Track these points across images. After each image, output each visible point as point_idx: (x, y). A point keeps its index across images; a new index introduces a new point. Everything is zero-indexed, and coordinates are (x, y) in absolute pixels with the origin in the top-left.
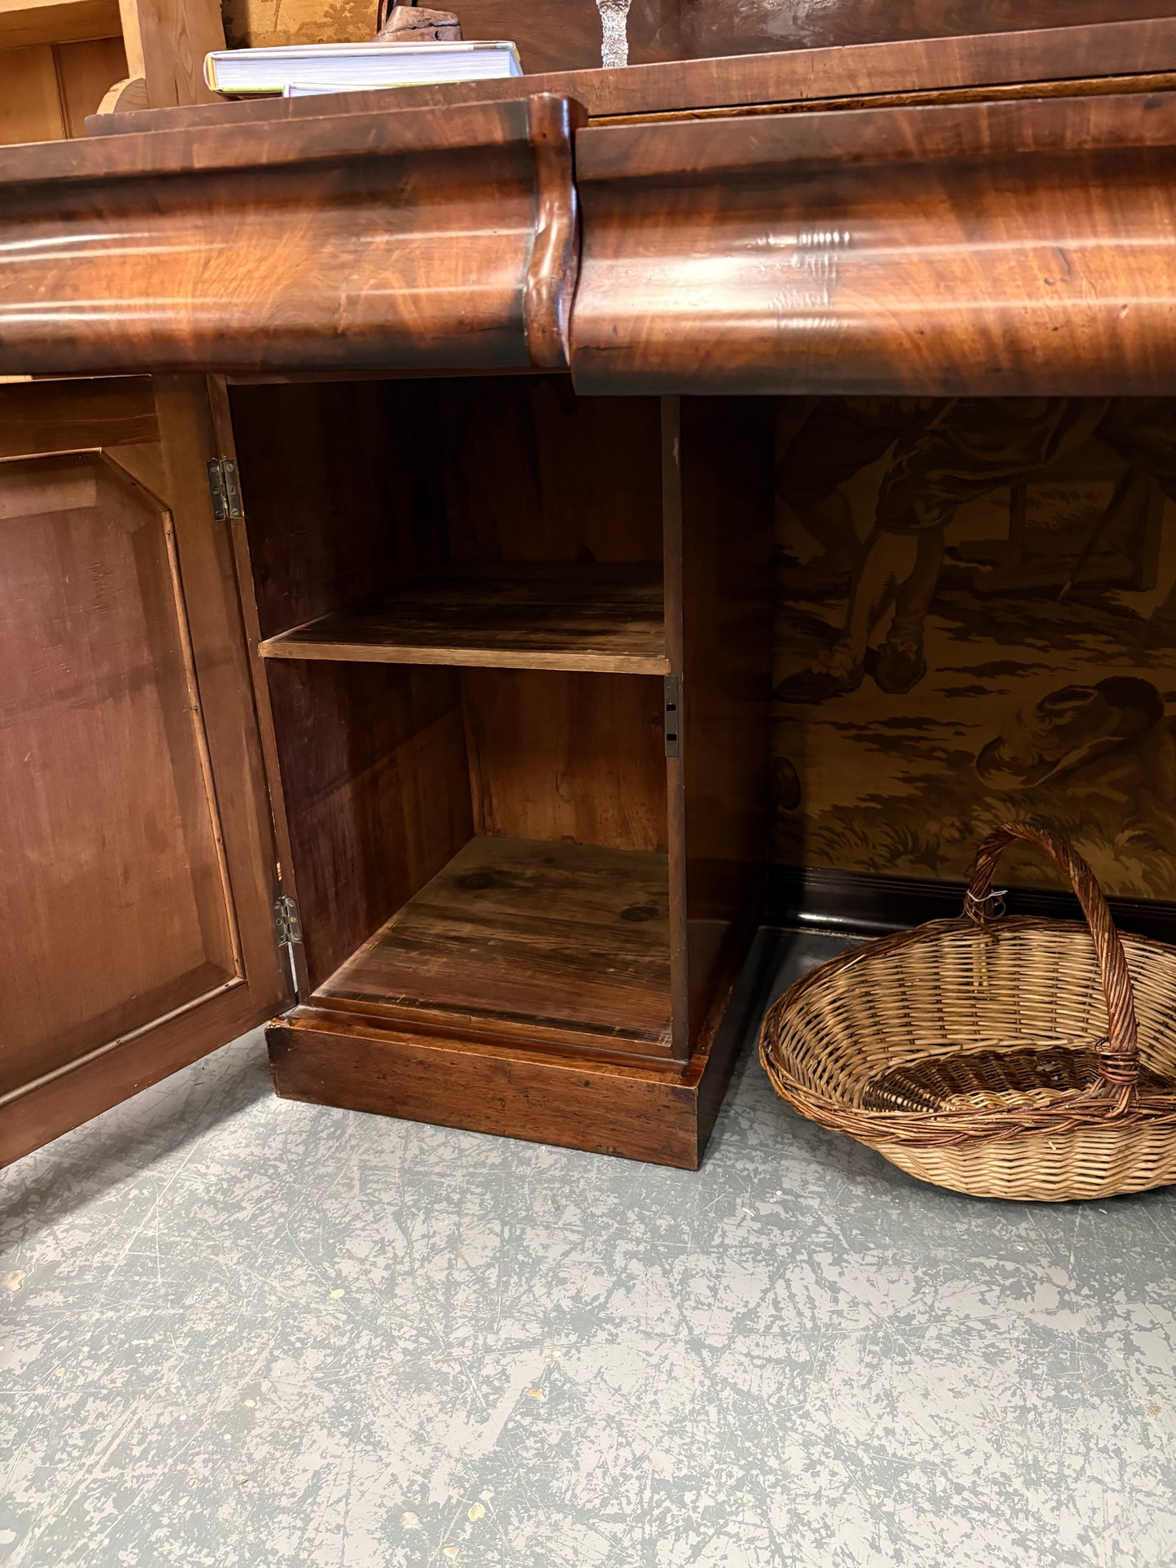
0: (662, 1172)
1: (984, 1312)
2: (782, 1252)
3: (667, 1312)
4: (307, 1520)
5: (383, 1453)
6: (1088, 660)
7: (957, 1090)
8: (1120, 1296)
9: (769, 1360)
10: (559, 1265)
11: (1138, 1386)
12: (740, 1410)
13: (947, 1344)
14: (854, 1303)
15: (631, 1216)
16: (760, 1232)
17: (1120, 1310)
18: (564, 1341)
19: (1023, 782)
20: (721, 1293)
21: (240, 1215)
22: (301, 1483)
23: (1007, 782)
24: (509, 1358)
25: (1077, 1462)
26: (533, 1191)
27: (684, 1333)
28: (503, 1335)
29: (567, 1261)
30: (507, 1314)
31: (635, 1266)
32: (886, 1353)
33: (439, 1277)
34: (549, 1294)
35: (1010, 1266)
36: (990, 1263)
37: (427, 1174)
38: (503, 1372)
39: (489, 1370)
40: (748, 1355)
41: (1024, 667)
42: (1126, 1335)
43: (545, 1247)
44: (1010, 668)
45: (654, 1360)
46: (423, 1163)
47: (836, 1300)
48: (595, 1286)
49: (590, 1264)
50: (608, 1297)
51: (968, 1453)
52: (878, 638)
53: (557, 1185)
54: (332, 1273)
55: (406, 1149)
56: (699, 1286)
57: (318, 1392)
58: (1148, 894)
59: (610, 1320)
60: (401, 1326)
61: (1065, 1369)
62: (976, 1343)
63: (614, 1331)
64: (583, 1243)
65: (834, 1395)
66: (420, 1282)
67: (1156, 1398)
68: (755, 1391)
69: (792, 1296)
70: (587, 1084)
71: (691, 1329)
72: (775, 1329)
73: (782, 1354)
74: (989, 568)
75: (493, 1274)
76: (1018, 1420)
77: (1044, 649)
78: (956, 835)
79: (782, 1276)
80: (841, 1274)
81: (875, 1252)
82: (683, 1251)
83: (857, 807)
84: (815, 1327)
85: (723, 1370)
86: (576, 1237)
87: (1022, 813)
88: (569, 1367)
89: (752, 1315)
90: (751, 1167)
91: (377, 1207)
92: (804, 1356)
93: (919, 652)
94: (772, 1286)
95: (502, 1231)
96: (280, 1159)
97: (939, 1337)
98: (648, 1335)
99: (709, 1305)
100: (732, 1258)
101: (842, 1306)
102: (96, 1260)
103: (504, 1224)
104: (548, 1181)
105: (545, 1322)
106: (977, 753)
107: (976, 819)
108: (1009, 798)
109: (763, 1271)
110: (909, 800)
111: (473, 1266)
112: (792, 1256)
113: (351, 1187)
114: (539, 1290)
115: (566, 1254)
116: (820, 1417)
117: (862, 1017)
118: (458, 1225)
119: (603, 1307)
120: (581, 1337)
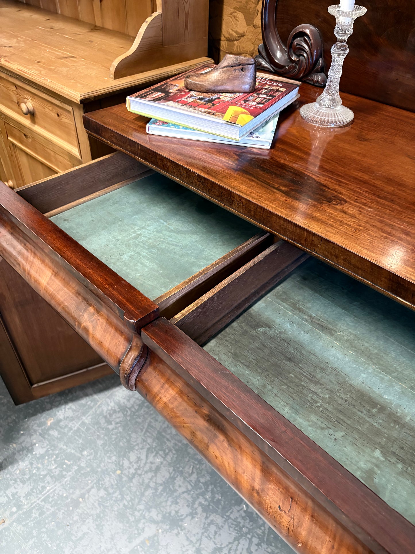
2: (245, 530)
3: (198, 533)
4: (75, 547)
5: (102, 537)
10: (179, 496)
15: (210, 488)
16: (243, 518)
18: (165, 527)
20: (217, 536)
21: (110, 427)
22: (80, 534)
24: (147, 524)
26: (189, 461)
27: (198, 544)
28: (151, 514)
29: (183, 496)
30: (156, 507)
31: (200, 509)
33: (146, 481)
34: (171, 506)
38: (144, 528)
39: (141, 525)
43: (180, 486)
48: (184, 511)
49: (188, 501)
50: (185, 517)
53: (196, 463)
54: (121, 463)
56: (213, 528)
57: (97, 506)
59: (181, 526)
60: (128, 494)
63: (180, 531)
64: (190, 491)
66: (141, 480)
69: (236, 550)
71: (200, 544)
75: (160, 489)
79: (238, 540)
80: (256, 550)
81: (273, 548)
82: (216, 512)
86: (190, 487)
88: (161, 538)
91: (145, 443)
94: (233, 542)
95: (172, 473)
96: (130, 409)
98: (188, 539)
99: (211, 538)
100: (228, 524)
102: (70, 424)
103: (174, 470)
105: (164, 516)
109: (234, 535)
111: (157, 482)
112: (247, 533)
113: (142, 430)
114: (169, 503)
118: (162, 463)
119: (182, 520)
120: (170, 528)
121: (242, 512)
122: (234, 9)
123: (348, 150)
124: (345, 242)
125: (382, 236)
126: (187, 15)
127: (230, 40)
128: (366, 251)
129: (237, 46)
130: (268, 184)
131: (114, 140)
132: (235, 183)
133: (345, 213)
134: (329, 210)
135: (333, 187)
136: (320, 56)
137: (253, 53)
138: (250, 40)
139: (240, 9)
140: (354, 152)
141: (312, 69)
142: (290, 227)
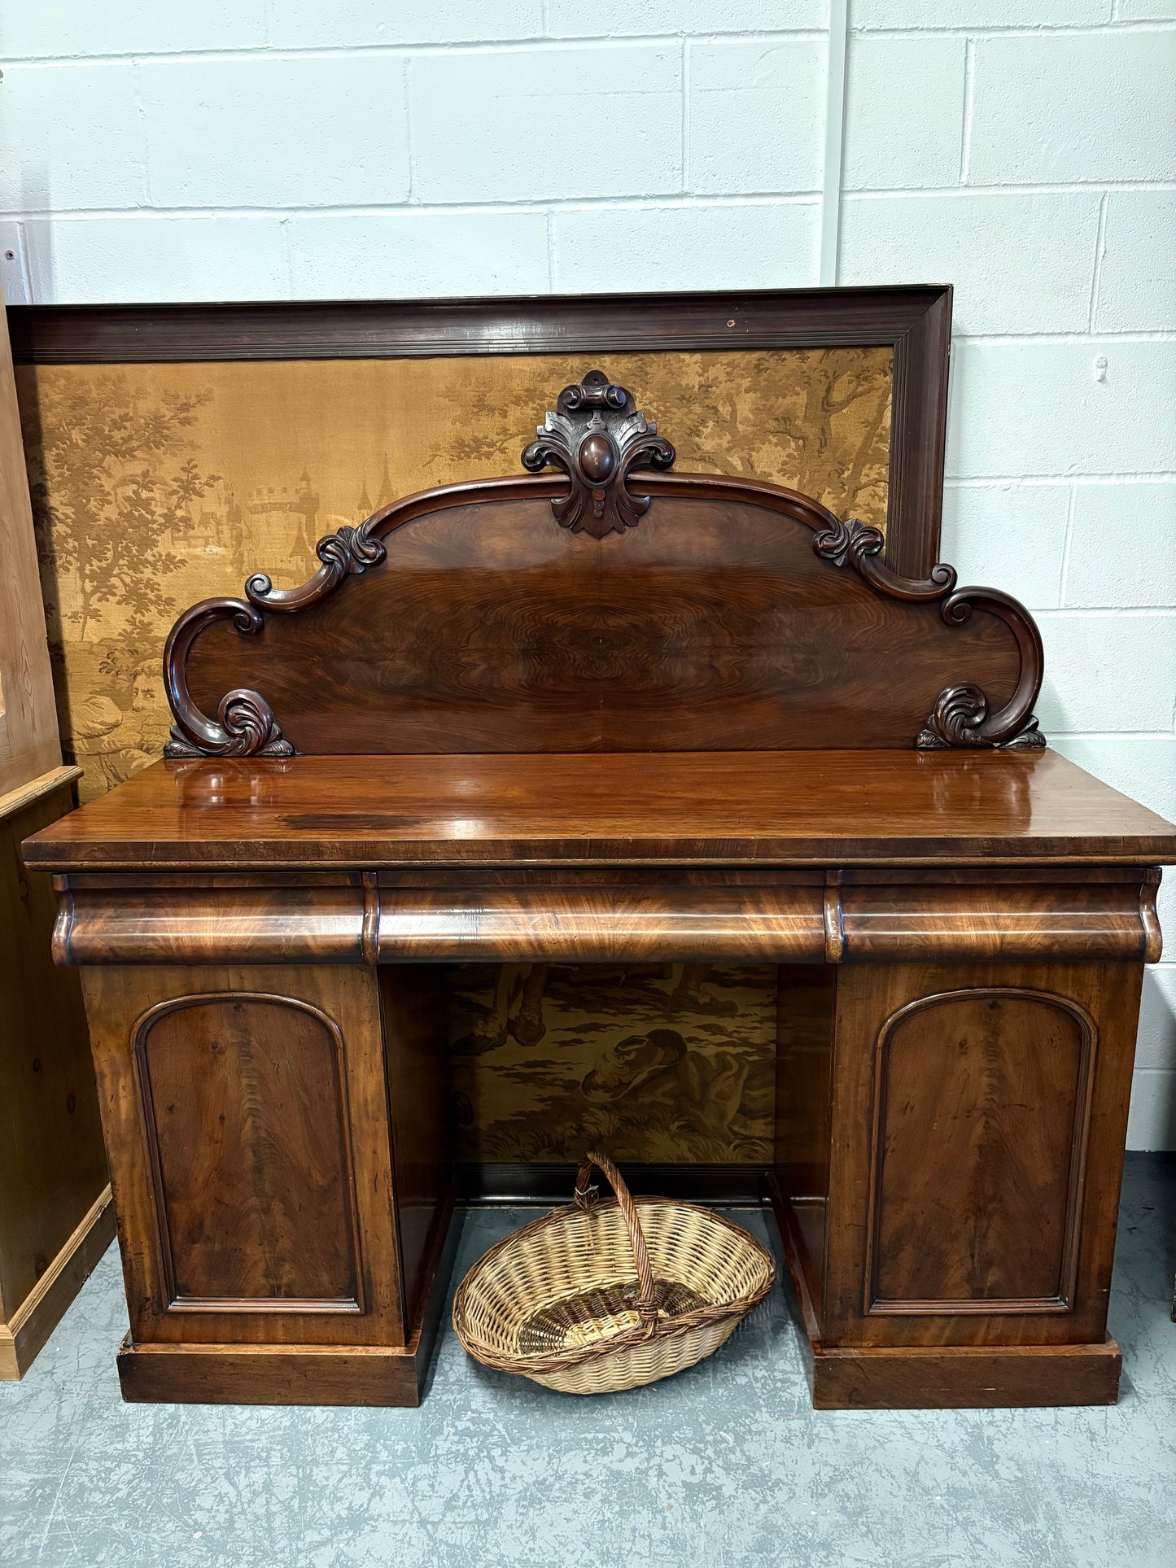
0: (396, 1411)
1: (585, 1468)
2: (472, 1453)
3: (405, 1506)
6: (641, 1020)
7: (576, 1321)
8: (659, 1443)
9: (466, 1523)
10: (336, 1489)
11: (663, 1496)
12: (450, 1556)
13: (564, 1492)
14: (514, 1478)
15: (379, 1446)
16: (458, 1442)
17: (658, 1451)
18: (345, 1536)
19: (612, 1097)
20: (436, 1487)
21: (119, 1495)
23: (601, 1097)
24: (313, 1554)
25: (628, 1546)
26: (314, 1441)
27: (416, 1516)
28: (308, 1540)
29: (342, 1485)
30: (308, 1527)
31: (384, 1480)
32: (530, 1505)
33: (262, 1511)
34: (332, 1509)
35: (601, 1436)
36: (590, 1436)
37: (242, 1442)
40: (454, 1522)
41: (604, 1026)
42: (660, 1466)
43: (327, 1478)
44: (595, 1027)
45: (399, 1537)
46: (238, 1434)
47: (503, 1478)
48: (361, 1498)
49: (356, 1484)
50: (368, 1504)
51: (572, 1553)
52: (514, 1014)
53: (330, 1434)
54: (191, 1522)
55: (224, 1426)
56: (423, 1485)
58: (692, 1160)
59: (371, 1518)
60: (243, 1547)
61: (626, 1493)
62: (580, 1488)
63: (374, 1524)
64: (350, 1470)
65: (502, 1535)
66: (250, 1517)
67: (672, 1501)
68: (458, 1543)
69: (478, 1481)
70: (345, 1362)
71: (420, 1514)
72: (469, 1503)
73: (473, 1518)
74: (577, 968)
75: (295, 1503)
76: (599, 1529)
77: (614, 1015)
78: (575, 1133)
79: (472, 1469)
80: (506, 1461)
81: (526, 1443)
82: (413, 1464)
83: (511, 1120)
84: (492, 1497)
85: (440, 1535)
86: (345, 1468)
87: (613, 1116)
88: (350, 1552)
89: (455, 1497)
90: (451, 1397)
91: (212, 1472)
92: (486, 1516)
93: (540, 1019)
94: (467, 1477)
95: (298, 1473)
96: (137, 1449)
97: (560, 1489)
98: (395, 1523)
99: (430, 1496)
100: (442, 1463)
101: (507, 1481)
102: (27, 1544)
103: (298, 1468)
104: (323, 1432)
105: (332, 1527)
106: (582, 1080)
107: (585, 1122)
108: (604, 1107)
109: (461, 1467)
110: (543, 1113)
111: (282, 1499)
112: (478, 1454)
113: (191, 1461)
114: (326, 1507)
115: (340, 1481)
116: (495, 1550)
117: (517, 1280)
118: (269, 1474)
119: (367, 1510)
120: (355, 1532)
121: (451, 1437)
122: (90, 693)
126: (33, 712)
127: (91, 737)
130: (345, 828)
131: (99, 855)
135: (408, 815)
136: (272, 722)
137: (143, 745)
138: (132, 729)
139: (102, 693)
141: (267, 739)
142: (402, 848)
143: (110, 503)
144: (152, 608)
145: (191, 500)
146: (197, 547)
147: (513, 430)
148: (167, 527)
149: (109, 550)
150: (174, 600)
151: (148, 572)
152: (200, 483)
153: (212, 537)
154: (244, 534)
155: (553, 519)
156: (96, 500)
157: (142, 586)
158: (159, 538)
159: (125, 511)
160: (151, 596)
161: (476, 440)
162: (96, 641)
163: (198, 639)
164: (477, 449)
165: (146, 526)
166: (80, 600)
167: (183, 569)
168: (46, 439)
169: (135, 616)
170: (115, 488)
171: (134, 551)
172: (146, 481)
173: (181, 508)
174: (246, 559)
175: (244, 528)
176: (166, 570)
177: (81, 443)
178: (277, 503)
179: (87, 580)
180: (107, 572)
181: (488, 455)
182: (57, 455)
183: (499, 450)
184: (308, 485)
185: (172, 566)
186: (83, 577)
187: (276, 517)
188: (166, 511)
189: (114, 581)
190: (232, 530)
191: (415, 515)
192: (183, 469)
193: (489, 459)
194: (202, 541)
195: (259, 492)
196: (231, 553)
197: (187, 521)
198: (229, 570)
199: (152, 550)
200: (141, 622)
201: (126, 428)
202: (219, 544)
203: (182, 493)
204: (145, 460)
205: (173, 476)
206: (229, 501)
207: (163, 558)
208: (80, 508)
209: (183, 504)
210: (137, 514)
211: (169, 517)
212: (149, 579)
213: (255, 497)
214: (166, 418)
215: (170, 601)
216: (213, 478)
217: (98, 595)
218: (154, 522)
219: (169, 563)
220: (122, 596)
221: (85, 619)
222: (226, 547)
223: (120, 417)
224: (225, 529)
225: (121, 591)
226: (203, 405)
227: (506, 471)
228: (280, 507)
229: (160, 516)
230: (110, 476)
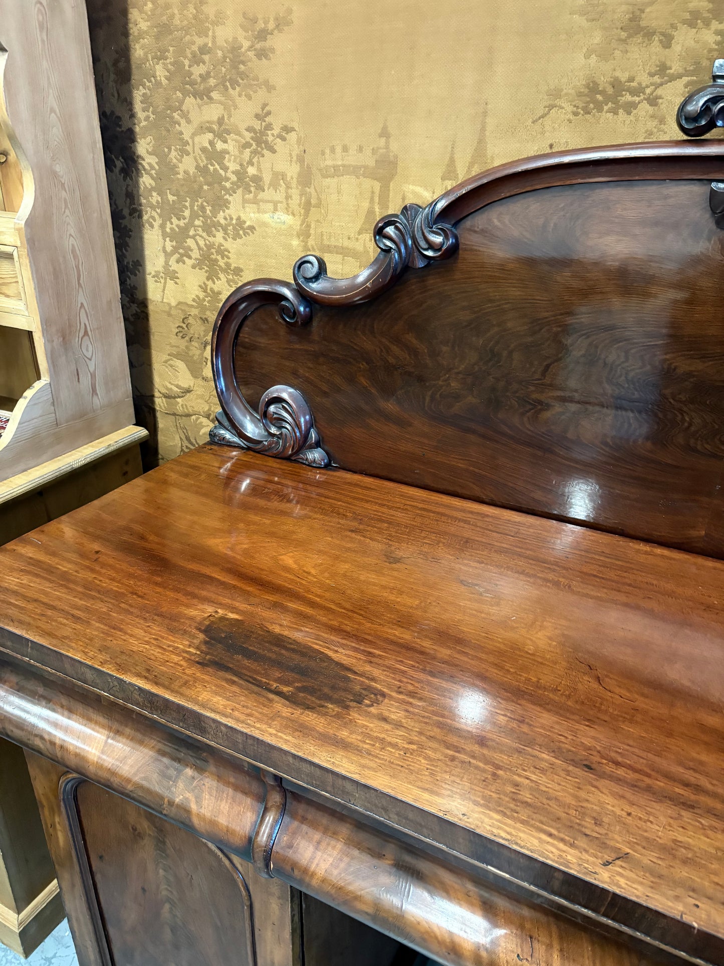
122: (169, 355)
123: (374, 584)
124: (394, 783)
125: (446, 756)
126: (93, 376)
127: (169, 397)
128: (426, 796)
129: (182, 405)
130: (259, 684)
132: (204, 696)
133: (385, 720)
134: (362, 721)
135: (361, 669)
136: (312, 426)
137: (209, 415)
138: (201, 397)
139: (178, 356)
140: (384, 587)
141: (303, 444)
142: (305, 768)
143: (188, 154)
144: (221, 276)
145: (263, 156)
146: (266, 212)
147: (676, 67)
148: (239, 187)
149: (187, 208)
150: (242, 270)
151: (219, 237)
152: (273, 135)
153: (281, 202)
154: (313, 201)
155: (708, 215)
156: (176, 150)
157: (213, 251)
158: (230, 198)
159: (202, 165)
160: (221, 263)
161: (616, 84)
162: (173, 304)
163: (247, 322)
164: (613, 98)
165: (220, 183)
166: (161, 260)
167: (251, 238)
168: (136, 76)
169: (206, 282)
170: (194, 135)
171: (208, 212)
172: (221, 130)
173: (253, 165)
174: (312, 232)
175: (314, 194)
176: (236, 236)
177: (164, 82)
178: (349, 166)
179: (168, 239)
180: (184, 231)
181: (630, 108)
182: (144, 95)
183: (648, 99)
184: (387, 143)
185: (241, 232)
186: (165, 235)
187: (348, 183)
188: (238, 168)
189: (190, 242)
190: (301, 195)
191: (503, 195)
192: (257, 116)
193: (629, 113)
194: (270, 206)
195: (333, 150)
196: (299, 223)
197: (257, 179)
198: (295, 242)
199: (224, 212)
200: (212, 290)
201: (204, 63)
202: (288, 210)
203: (254, 146)
204: (221, 103)
205: (246, 125)
206: (301, 160)
207: (234, 222)
208: (163, 159)
209: (255, 160)
210: (211, 168)
211: (241, 175)
212: (221, 245)
213: (327, 156)
214: (243, 50)
215: (238, 271)
216: (287, 129)
217: (177, 256)
218: (227, 179)
219: (240, 229)
220: (196, 259)
221: (166, 279)
222: (293, 215)
223: (199, 48)
224: (295, 192)
225: (195, 254)
226: (280, 31)
227: (651, 134)
228: (354, 171)
229: (233, 172)
230: (189, 121)
